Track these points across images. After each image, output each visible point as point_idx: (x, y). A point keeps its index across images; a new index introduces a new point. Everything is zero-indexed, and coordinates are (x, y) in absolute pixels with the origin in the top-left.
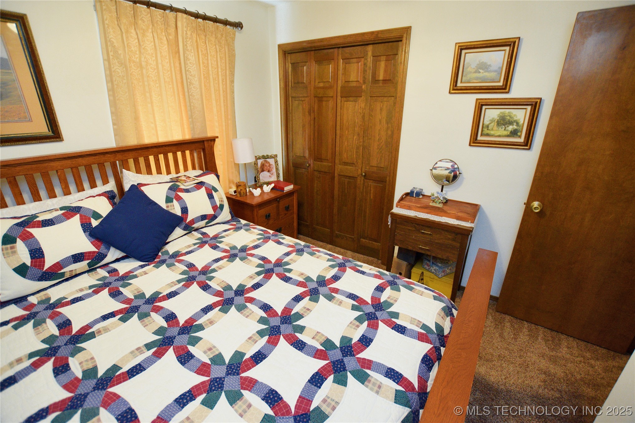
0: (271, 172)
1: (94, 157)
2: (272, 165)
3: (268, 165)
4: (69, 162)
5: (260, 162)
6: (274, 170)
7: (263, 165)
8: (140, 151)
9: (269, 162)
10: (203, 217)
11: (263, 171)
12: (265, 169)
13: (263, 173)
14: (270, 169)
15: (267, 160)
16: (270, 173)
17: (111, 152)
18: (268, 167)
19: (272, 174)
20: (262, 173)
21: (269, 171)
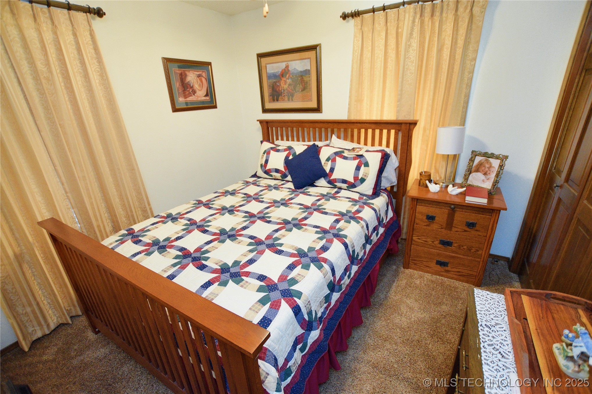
0: (488, 177)
1: (323, 124)
2: (493, 167)
3: (487, 166)
4: (312, 124)
5: (478, 159)
6: (493, 176)
7: (480, 164)
8: (348, 124)
9: (490, 163)
10: (344, 181)
11: (477, 171)
12: (481, 170)
13: (476, 173)
14: (489, 172)
15: (490, 159)
16: (486, 177)
17: (332, 122)
18: (487, 169)
19: (488, 179)
20: (474, 173)
21: (485, 174)
